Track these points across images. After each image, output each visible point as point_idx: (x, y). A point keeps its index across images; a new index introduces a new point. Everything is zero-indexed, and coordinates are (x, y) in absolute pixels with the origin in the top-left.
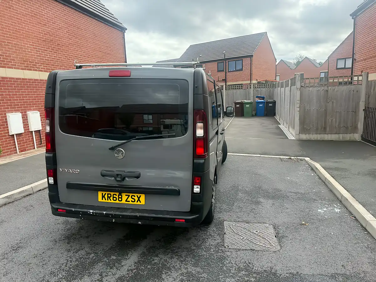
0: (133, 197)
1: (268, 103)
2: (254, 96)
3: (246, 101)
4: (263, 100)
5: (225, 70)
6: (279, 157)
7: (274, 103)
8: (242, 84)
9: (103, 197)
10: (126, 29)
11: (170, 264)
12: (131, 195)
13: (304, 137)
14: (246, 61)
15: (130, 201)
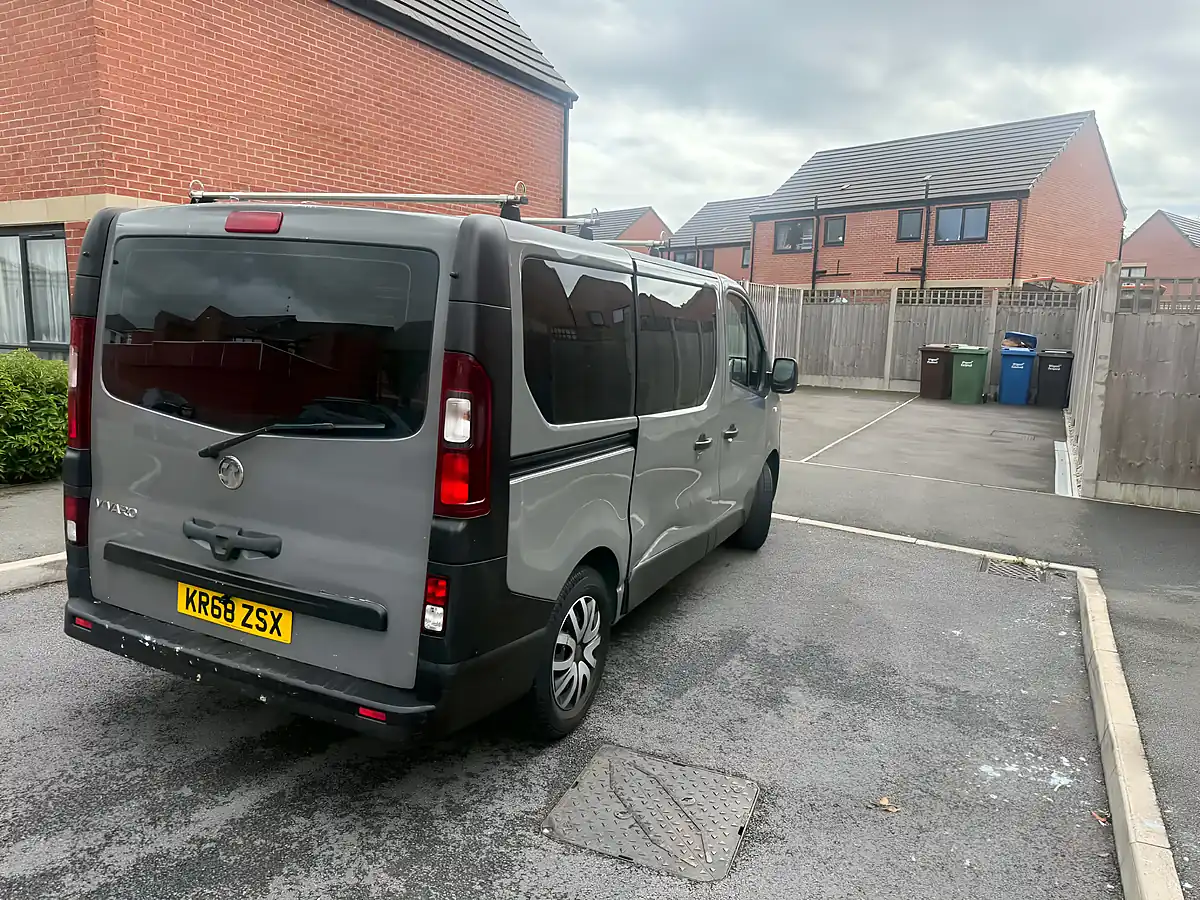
0: (261, 615)
1: (1045, 360)
2: (997, 332)
3: (966, 347)
4: (1027, 350)
5: (923, 237)
6: (983, 553)
7: (1068, 362)
8: (981, 288)
9: (189, 600)
10: (576, 99)
11: (327, 847)
12: (256, 606)
13: (1117, 492)
14: (1004, 211)
15: (254, 627)
